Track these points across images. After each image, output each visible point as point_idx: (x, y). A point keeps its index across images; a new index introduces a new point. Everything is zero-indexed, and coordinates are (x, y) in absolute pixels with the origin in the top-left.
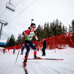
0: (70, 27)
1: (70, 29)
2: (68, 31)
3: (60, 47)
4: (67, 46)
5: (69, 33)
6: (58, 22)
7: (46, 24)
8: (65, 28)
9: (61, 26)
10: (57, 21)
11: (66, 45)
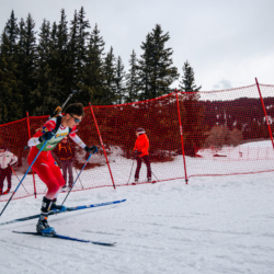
0: (137, 64)
1: (133, 73)
2: (124, 83)
3: (87, 157)
4: (116, 151)
5: (127, 94)
6: (86, 30)
8: (114, 63)
9: (95, 52)
11: (112, 148)
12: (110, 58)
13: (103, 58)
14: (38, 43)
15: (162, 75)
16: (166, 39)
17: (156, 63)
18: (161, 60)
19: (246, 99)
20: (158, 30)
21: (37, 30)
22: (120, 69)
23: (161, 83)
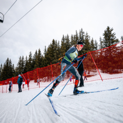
0: (102, 41)
1: (101, 44)
6: (84, 34)
7: (65, 37)
8: (94, 42)
9: (87, 40)
10: (82, 32)
12: (92, 41)
13: (90, 41)
14: (70, 41)
15: (112, 43)
16: (112, 30)
17: (109, 39)
18: (111, 38)
20: (108, 28)
21: (70, 38)
22: (96, 44)
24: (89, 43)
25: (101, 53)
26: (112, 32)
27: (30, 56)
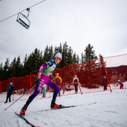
0: (83, 56)
1: (82, 59)
2: (80, 62)
3: (69, 87)
5: (81, 66)
6: (67, 48)
8: (76, 57)
9: (70, 54)
10: (65, 45)
12: (75, 55)
13: (73, 55)
15: (92, 59)
16: (92, 48)
17: (90, 55)
18: (91, 54)
19: (123, 66)
20: (89, 45)
21: (54, 49)
22: (78, 58)
23: (92, 61)
24: (71, 57)
25: (82, 68)
26: (93, 50)
27: (6, 63)
